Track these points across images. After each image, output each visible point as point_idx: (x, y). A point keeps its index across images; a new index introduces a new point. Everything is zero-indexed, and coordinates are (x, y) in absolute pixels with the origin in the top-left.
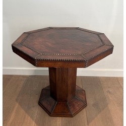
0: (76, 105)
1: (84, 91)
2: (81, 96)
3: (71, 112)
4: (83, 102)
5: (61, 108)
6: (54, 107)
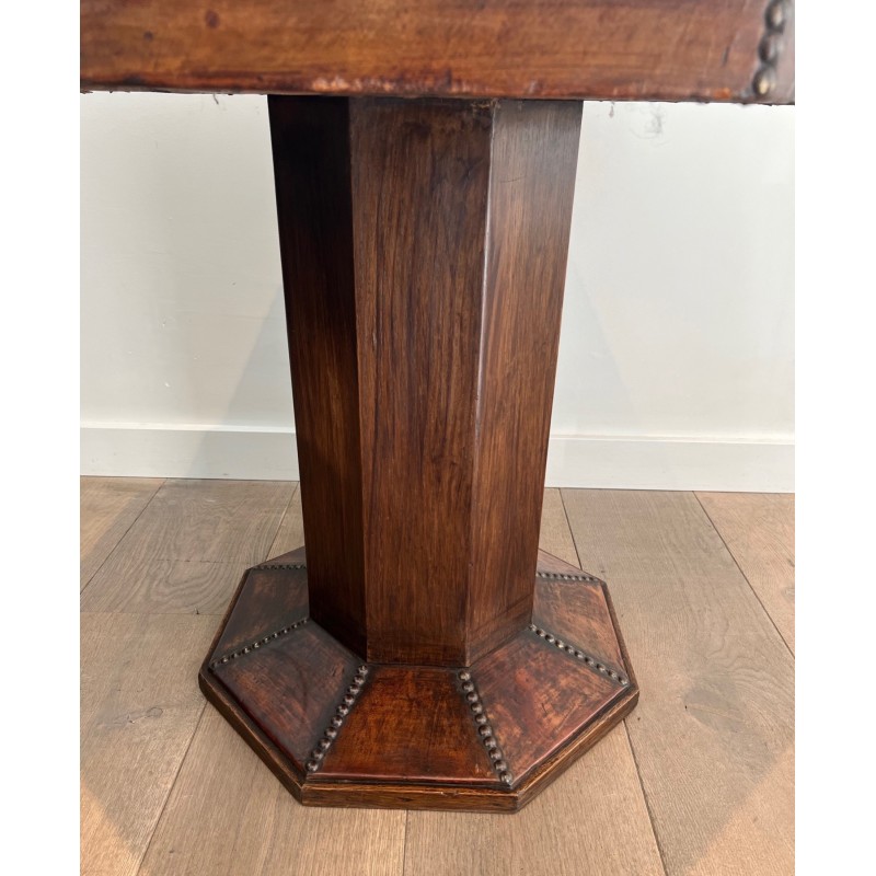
0: (542, 698)
1: (599, 587)
2: (583, 620)
3: (499, 762)
4: (601, 675)
5: (400, 723)
6: (338, 718)
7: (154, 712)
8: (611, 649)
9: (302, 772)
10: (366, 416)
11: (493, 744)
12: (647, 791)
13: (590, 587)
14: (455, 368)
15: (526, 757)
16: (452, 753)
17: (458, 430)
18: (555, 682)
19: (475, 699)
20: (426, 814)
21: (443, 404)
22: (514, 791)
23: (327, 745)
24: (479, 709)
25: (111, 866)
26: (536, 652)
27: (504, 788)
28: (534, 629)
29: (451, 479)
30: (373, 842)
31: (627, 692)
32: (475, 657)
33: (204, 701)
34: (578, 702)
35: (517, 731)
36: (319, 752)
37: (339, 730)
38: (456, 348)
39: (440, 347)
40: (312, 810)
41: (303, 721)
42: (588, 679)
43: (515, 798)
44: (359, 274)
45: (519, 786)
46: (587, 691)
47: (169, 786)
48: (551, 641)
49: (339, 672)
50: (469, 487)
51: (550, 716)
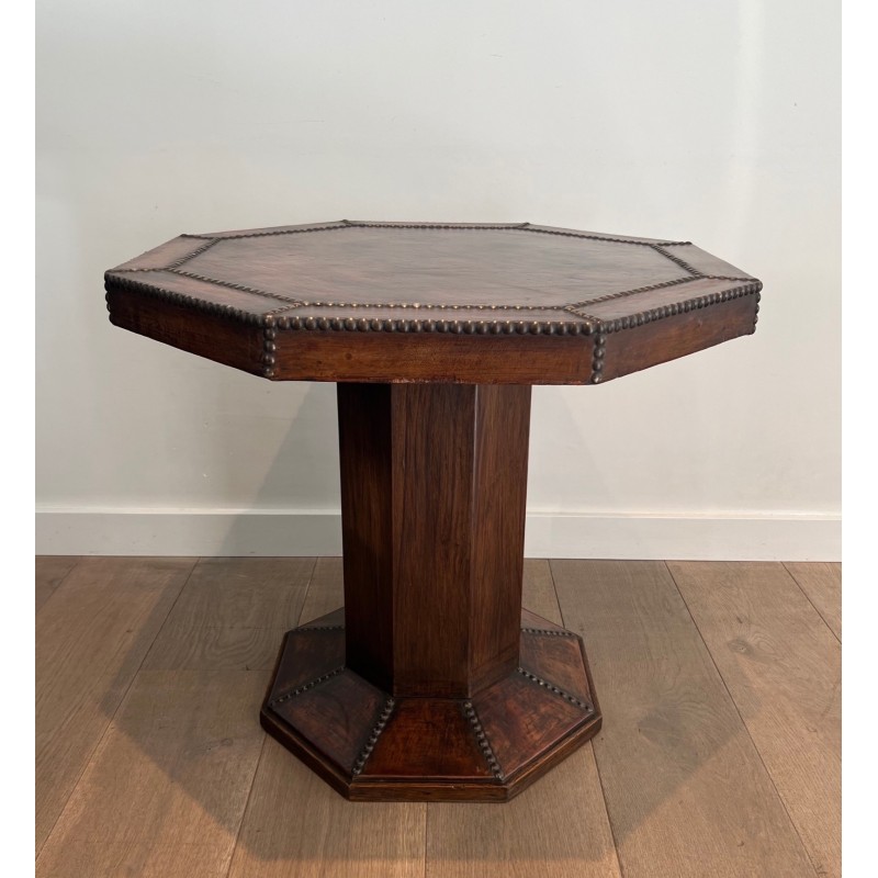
0: (527, 720)
1: (576, 642)
2: (559, 665)
3: (494, 764)
4: (572, 704)
5: (420, 739)
6: (374, 737)
7: (226, 742)
8: (582, 687)
9: (349, 776)
10: (397, 514)
11: (489, 752)
12: (605, 786)
13: (568, 641)
14: (457, 482)
15: (514, 761)
16: (460, 759)
17: (460, 522)
18: (536, 710)
19: (476, 721)
20: (441, 805)
21: (449, 504)
22: (505, 784)
23: (367, 756)
24: (479, 728)
25: (216, 840)
26: (523, 687)
27: (498, 782)
28: (521, 670)
29: (456, 554)
30: (403, 823)
31: (592, 717)
32: (475, 691)
33: (264, 733)
34: (553, 725)
35: (507, 743)
36: (361, 761)
37: (375, 745)
38: (458, 469)
39: (447, 468)
40: (356, 804)
41: (347, 740)
42: (562, 708)
43: (506, 790)
44: (394, 425)
45: (509, 781)
46: (561, 716)
47: (248, 791)
48: (534, 679)
49: (372, 704)
50: (468, 561)
51: (533, 733)
